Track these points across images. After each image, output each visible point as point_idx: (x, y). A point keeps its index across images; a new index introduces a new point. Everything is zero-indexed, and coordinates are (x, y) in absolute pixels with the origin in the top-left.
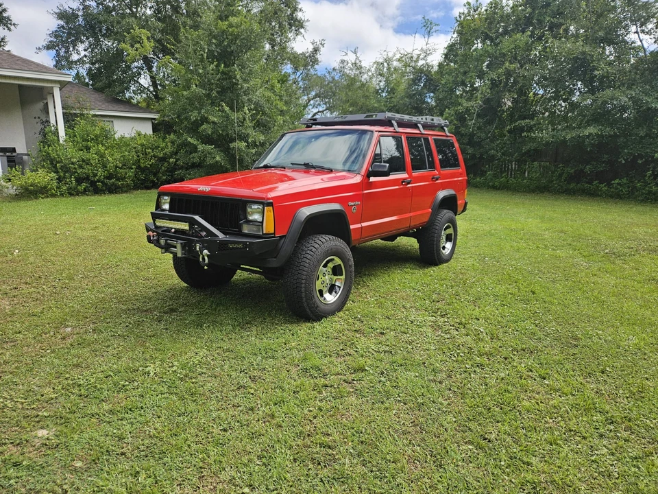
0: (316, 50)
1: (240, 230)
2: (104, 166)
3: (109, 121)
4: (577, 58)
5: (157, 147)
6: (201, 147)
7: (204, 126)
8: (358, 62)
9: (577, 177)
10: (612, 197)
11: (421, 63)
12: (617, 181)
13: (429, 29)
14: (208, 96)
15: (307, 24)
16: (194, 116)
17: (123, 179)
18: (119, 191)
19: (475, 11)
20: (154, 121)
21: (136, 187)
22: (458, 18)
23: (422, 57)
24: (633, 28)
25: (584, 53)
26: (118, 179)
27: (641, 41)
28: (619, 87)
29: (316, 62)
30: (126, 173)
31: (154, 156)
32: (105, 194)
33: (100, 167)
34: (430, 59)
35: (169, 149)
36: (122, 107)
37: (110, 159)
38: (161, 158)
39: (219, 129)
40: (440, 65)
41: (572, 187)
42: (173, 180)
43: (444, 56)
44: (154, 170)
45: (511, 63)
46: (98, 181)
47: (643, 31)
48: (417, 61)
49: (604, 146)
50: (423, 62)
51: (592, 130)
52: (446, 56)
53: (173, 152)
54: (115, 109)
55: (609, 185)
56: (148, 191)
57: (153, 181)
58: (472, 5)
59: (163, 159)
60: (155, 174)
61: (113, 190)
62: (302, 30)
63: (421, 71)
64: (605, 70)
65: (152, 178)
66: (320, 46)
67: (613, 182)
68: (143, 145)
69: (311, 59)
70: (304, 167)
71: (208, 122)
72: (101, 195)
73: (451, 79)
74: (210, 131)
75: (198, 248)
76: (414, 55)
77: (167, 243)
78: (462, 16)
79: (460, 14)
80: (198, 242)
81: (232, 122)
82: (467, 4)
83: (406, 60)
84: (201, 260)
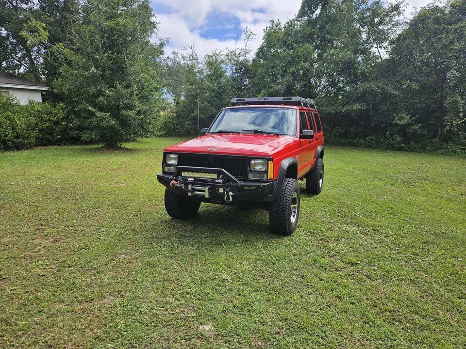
0: (162, 45)
1: (247, 177)
2: (13, 129)
3: (5, 92)
4: (345, 61)
5: (51, 113)
6: (99, 114)
7: (101, 98)
8: (194, 54)
9: (345, 135)
10: (366, 147)
11: (241, 58)
12: (369, 137)
13: (248, 36)
14: (103, 76)
15: (158, 25)
16: (92, 90)
17: (27, 138)
18: (24, 148)
19: (276, 26)
20: (43, 92)
21: (37, 145)
22: (265, 30)
23: (242, 54)
24: (375, 45)
25: (350, 58)
26: (24, 139)
27: (379, 53)
28: (371, 80)
29: (162, 53)
30: (30, 134)
31: (49, 120)
32: (13, 150)
33: (10, 129)
34: (247, 56)
35: (62, 115)
36: (16, 81)
37: (18, 122)
38: (55, 121)
39: (112, 100)
40: (254, 61)
41: (343, 141)
42: (64, 138)
43: (256, 55)
44: (49, 131)
45: (304, 62)
46: (9, 140)
47: (380, 47)
48: (238, 57)
49: (363, 116)
50: (244, 58)
51: (357, 106)
52: (258, 54)
53: (64, 117)
54: (10, 82)
55: (365, 139)
56: (46, 147)
57: (48, 140)
58: (275, 23)
59: (57, 123)
60: (50, 134)
61: (19, 147)
62: (155, 30)
63: (241, 63)
64: (363, 70)
65: (48, 137)
66: (166, 42)
67: (367, 138)
68: (39, 111)
69: (159, 50)
70: (253, 132)
71: (103, 96)
72: (10, 152)
73: (264, 70)
74: (105, 102)
75: (221, 190)
76: (236, 53)
77: (193, 189)
78: (268, 29)
79: (267, 27)
80: (221, 187)
81: (123, 96)
82: (272, 21)
83: (232, 56)
84: (225, 199)
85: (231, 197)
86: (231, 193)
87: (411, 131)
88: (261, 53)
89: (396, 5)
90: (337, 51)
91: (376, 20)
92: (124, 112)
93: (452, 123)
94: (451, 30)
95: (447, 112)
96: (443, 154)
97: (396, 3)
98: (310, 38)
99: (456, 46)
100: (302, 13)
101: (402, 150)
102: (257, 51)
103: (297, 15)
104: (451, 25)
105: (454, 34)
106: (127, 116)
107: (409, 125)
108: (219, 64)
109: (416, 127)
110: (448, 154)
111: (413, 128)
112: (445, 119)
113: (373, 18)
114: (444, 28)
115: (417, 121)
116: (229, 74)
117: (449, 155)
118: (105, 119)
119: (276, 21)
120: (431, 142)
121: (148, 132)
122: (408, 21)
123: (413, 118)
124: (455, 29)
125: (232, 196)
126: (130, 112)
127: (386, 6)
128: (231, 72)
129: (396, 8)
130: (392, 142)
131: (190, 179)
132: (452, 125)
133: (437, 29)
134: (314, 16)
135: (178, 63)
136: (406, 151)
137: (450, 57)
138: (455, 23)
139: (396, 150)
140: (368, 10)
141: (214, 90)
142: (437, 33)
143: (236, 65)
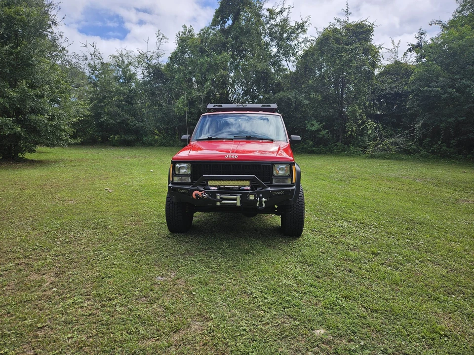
1: (272, 183)
11: (154, 62)
19: (189, 32)
22: (178, 35)
23: (154, 57)
24: (284, 59)
27: (288, 66)
34: (160, 59)
39: (16, 103)
40: (168, 65)
43: (169, 59)
47: (289, 61)
48: (150, 60)
50: (157, 61)
52: (171, 58)
63: (154, 67)
64: (278, 80)
70: (245, 139)
71: (3, 97)
73: (181, 76)
74: (7, 105)
75: (252, 197)
76: (148, 55)
77: (221, 198)
78: (181, 34)
79: (179, 32)
80: (252, 194)
81: (29, 97)
82: (185, 26)
83: (142, 58)
84: (258, 205)
85: (264, 204)
86: (264, 199)
87: (320, 136)
88: (175, 57)
89: (302, 24)
90: (249, 61)
91: (285, 35)
92: (33, 117)
93: (352, 129)
94: (349, 50)
95: (348, 119)
96: (346, 155)
97: (302, 22)
98: (223, 46)
99: (354, 63)
100: (215, 23)
101: (314, 153)
102: (170, 55)
103: (210, 23)
104: (348, 45)
105: (351, 53)
106: (36, 122)
107: (318, 131)
108: (127, 66)
109: (324, 132)
110: (351, 155)
111: (321, 133)
112: (347, 126)
113: (283, 34)
114: (343, 48)
115: (324, 128)
116: (139, 77)
117: (353, 156)
118: (6, 125)
119: (188, 27)
120: (336, 145)
121: (61, 140)
122: (314, 39)
123: (321, 125)
124: (352, 49)
125: (265, 202)
126: (40, 117)
127: (292, 24)
128: (142, 76)
129: (301, 27)
130: (305, 146)
131: (213, 188)
132: (352, 131)
133: (338, 48)
134: (226, 26)
135: (68, 62)
136: (317, 153)
137: (350, 73)
138: (351, 44)
139: (309, 153)
140: (276, 25)
141: (124, 94)
142: (338, 51)
143: (148, 68)
